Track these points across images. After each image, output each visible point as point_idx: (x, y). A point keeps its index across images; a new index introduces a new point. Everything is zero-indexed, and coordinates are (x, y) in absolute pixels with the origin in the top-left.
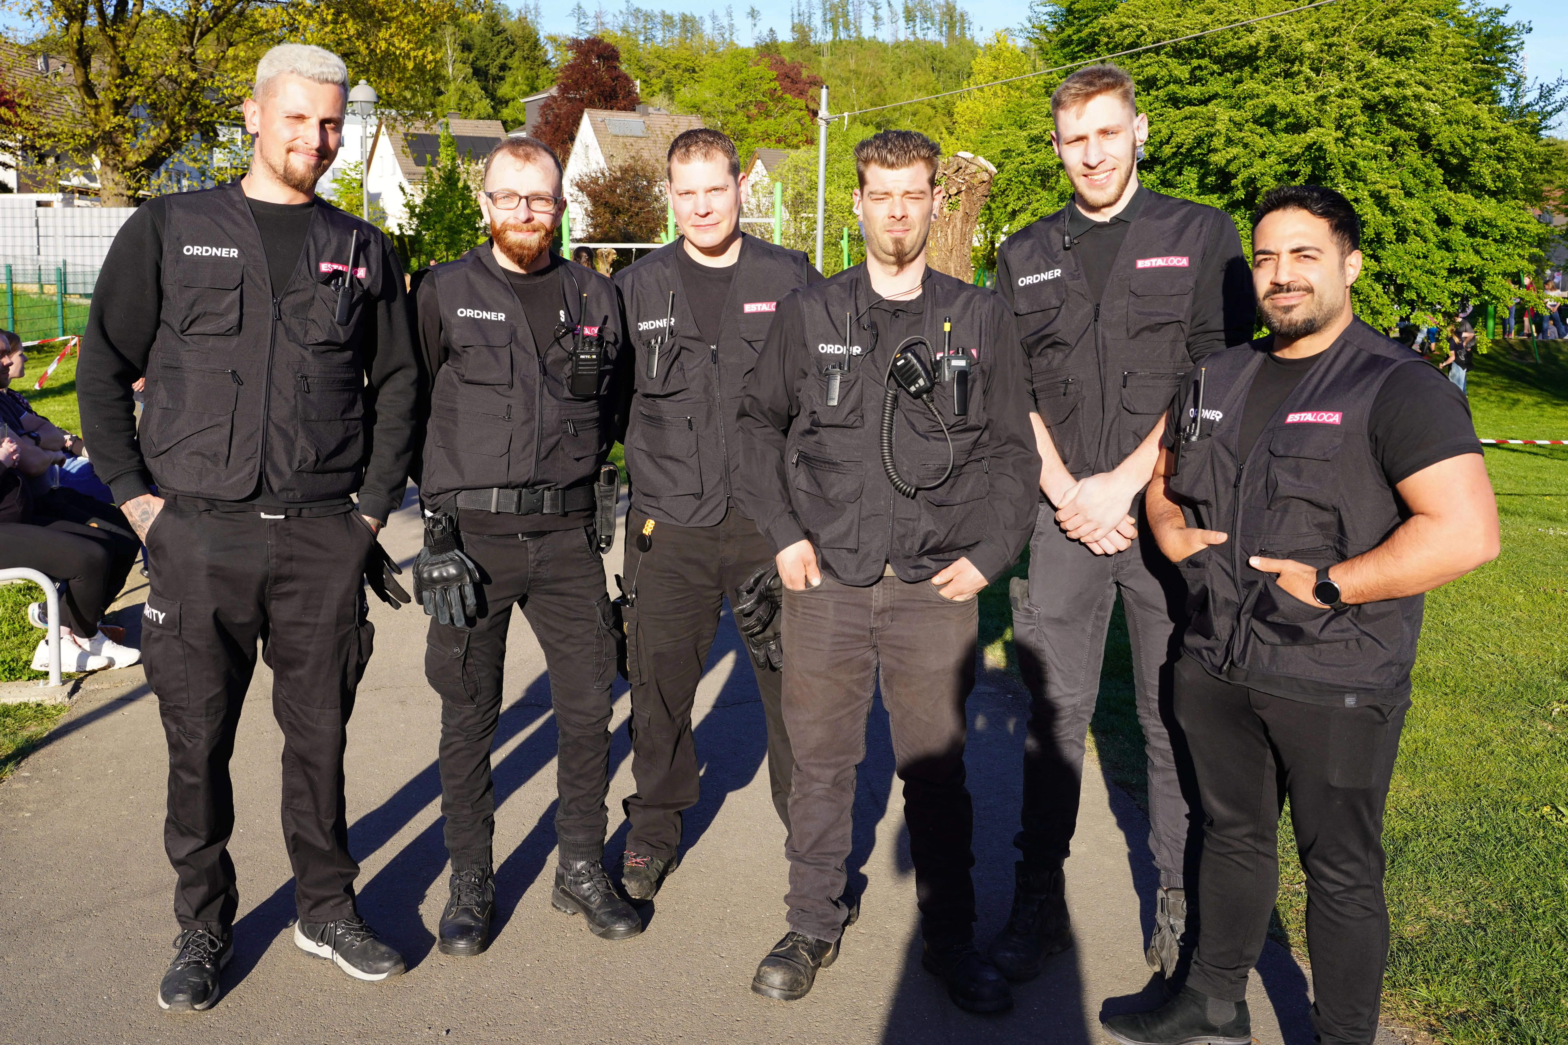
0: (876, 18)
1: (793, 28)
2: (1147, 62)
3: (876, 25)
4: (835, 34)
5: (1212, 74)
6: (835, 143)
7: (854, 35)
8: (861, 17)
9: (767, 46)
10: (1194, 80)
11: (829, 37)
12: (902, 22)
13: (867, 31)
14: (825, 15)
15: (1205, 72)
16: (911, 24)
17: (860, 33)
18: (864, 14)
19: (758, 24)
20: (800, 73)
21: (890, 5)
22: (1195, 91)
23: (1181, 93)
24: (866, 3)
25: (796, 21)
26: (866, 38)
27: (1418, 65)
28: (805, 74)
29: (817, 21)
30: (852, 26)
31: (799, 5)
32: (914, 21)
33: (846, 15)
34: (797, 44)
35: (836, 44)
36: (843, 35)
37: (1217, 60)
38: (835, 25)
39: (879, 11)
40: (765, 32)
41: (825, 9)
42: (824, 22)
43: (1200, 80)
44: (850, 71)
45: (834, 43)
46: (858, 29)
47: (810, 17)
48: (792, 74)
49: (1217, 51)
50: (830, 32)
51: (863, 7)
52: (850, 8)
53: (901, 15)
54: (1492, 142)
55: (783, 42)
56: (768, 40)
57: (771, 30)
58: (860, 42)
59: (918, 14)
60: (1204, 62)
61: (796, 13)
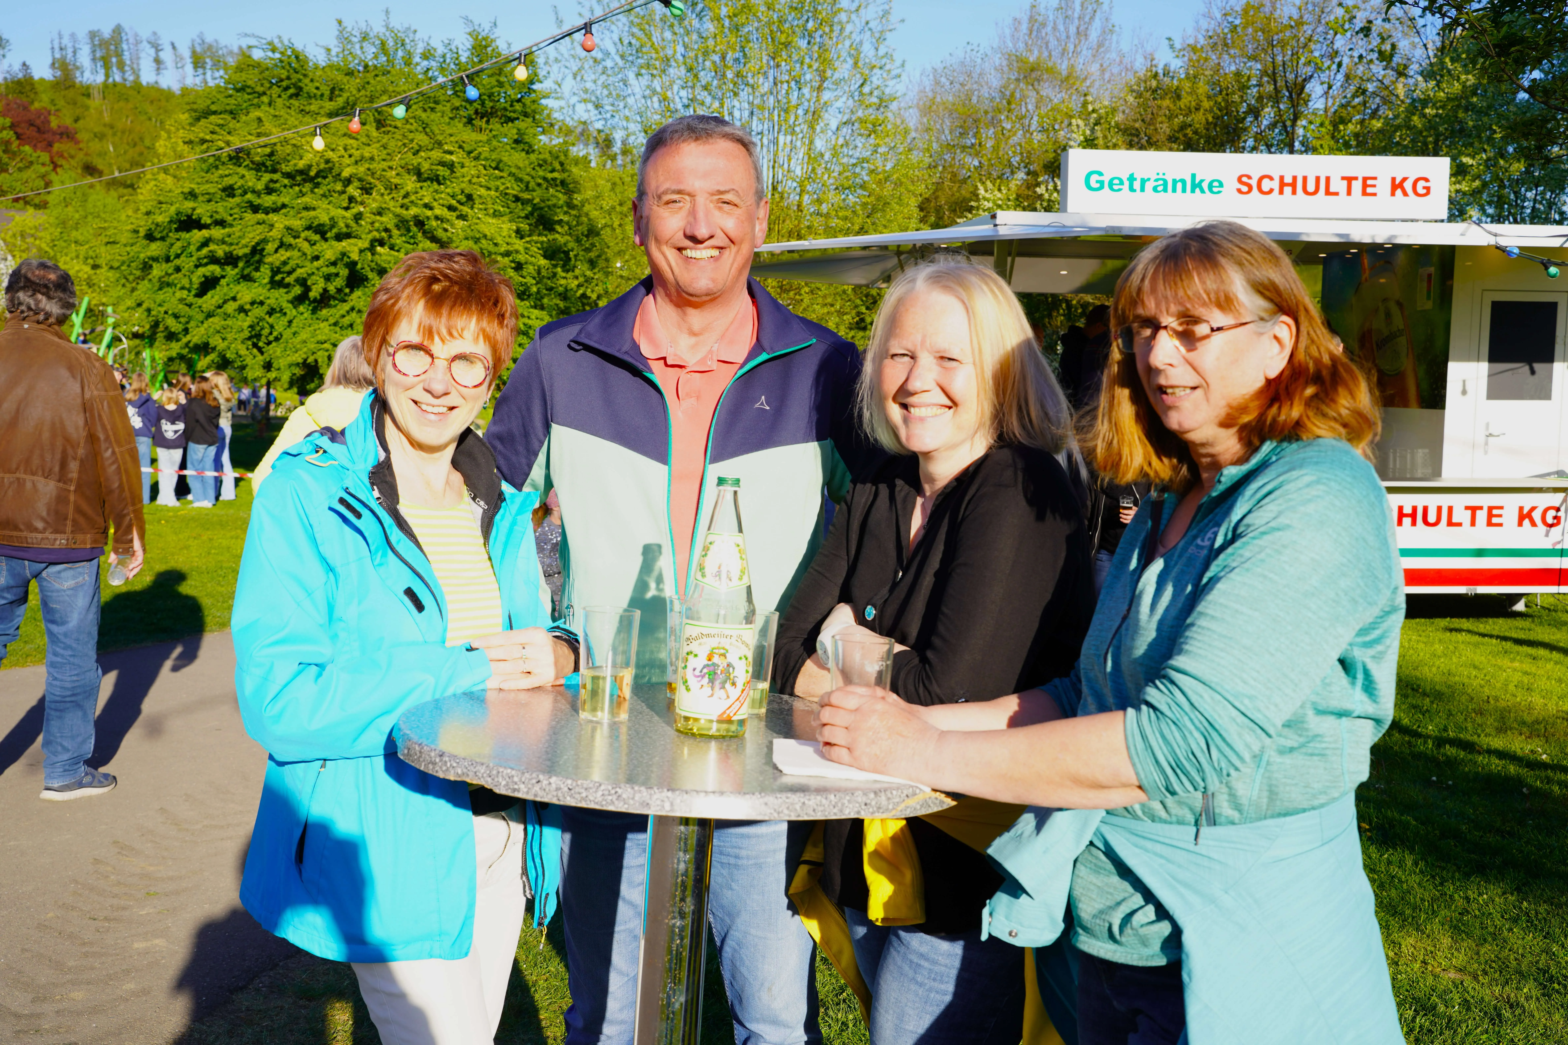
0: (158, 61)
1: (53, 64)
2: (227, 172)
3: (158, 69)
4: (107, 76)
5: (285, 186)
6: (70, 209)
7: (131, 78)
8: (138, 58)
9: (19, 83)
10: (269, 191)
11: (100, 78)
12: (189, 68)
13: (147, 76)
14: (94, 52)
15: (278, 185)
16: (200, 71)
17: (138, 77)
18: (143, 55)
19: (8, 55)
20: (49, 122)
21: (174, 47)
22: (268, 200)
23: (257, 201)
24: (145, 43)
25: (58, 56)
26: (144, 83)
27: (448, 190)
28: (54, 123)
29: (84, 58)
30: (127, 68)
31: (60, 37)
32: (204, 68)
33: (119, 54)
34: (57, 83)
35: (107, 88)
36: (118, 78)
37: (288, 175)
38: (107, 66)
39: (161, 54)
40: (17, 67)
41: (94, 45)
42: (94, 60)
43: (275, 191)
44: (105, 125)
45: (105, 85)
46: (136, 73)
47: (75, 52)
48: (38, 122)
49: (285, 168)
50: (102, 72)
51: (141, 46)
52: (125, 46)
53: (189, 60)
54: (507, 254)
55: (42, 80)
56: (20, 75)
57: (24, 64)
58: (137, 87)
59: (208, 60)
60: (276, 176)
61: (56, 46)
